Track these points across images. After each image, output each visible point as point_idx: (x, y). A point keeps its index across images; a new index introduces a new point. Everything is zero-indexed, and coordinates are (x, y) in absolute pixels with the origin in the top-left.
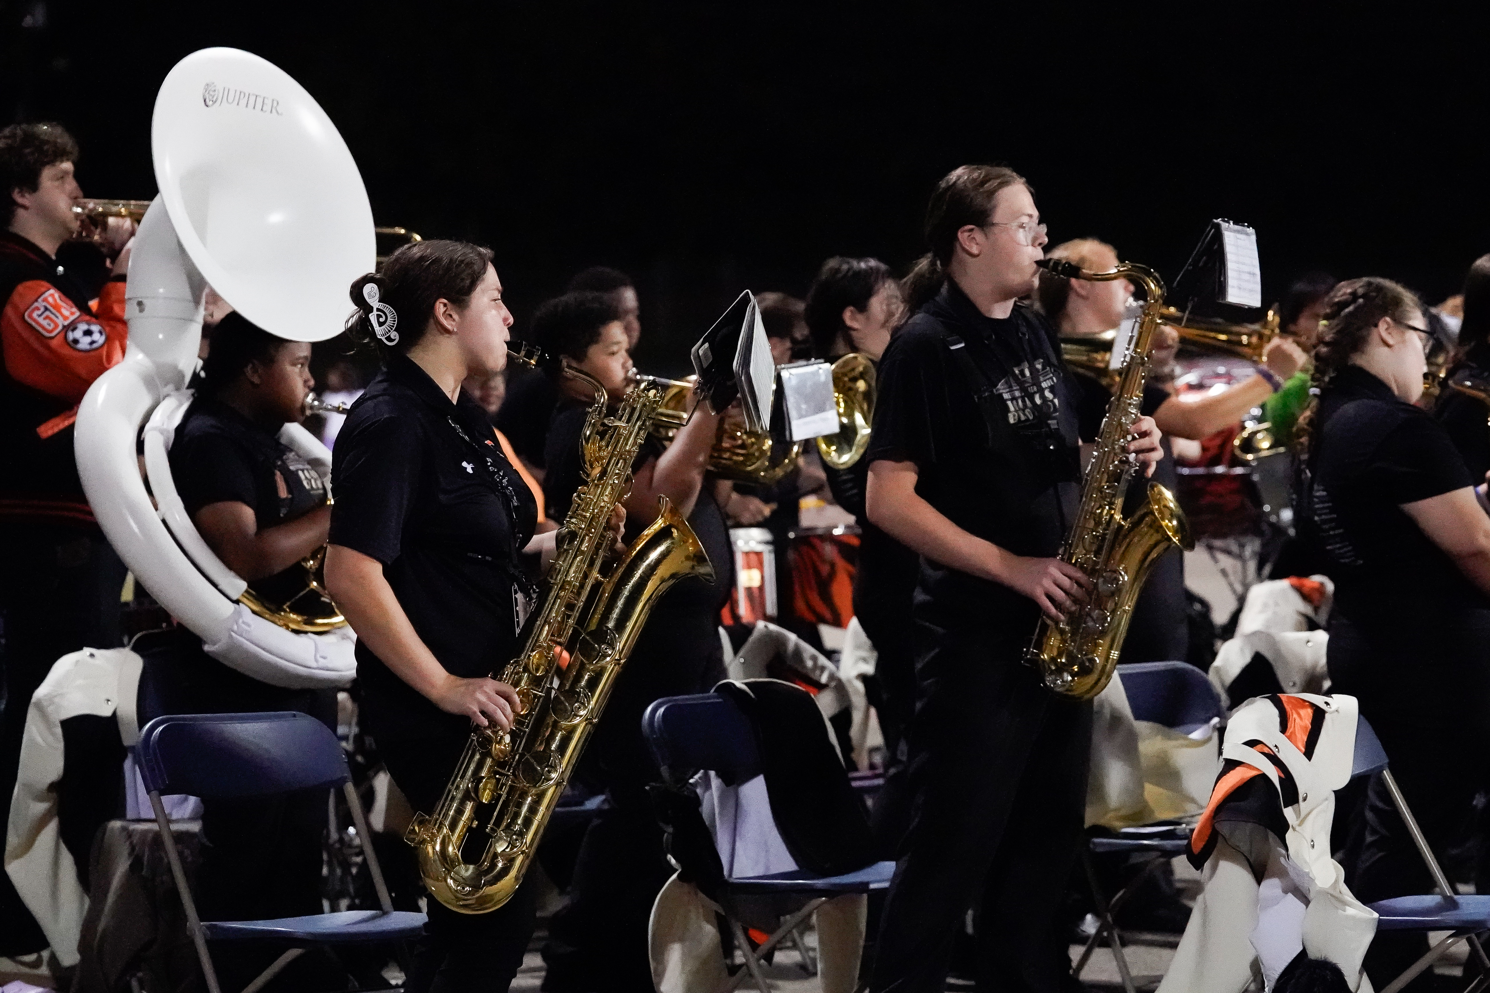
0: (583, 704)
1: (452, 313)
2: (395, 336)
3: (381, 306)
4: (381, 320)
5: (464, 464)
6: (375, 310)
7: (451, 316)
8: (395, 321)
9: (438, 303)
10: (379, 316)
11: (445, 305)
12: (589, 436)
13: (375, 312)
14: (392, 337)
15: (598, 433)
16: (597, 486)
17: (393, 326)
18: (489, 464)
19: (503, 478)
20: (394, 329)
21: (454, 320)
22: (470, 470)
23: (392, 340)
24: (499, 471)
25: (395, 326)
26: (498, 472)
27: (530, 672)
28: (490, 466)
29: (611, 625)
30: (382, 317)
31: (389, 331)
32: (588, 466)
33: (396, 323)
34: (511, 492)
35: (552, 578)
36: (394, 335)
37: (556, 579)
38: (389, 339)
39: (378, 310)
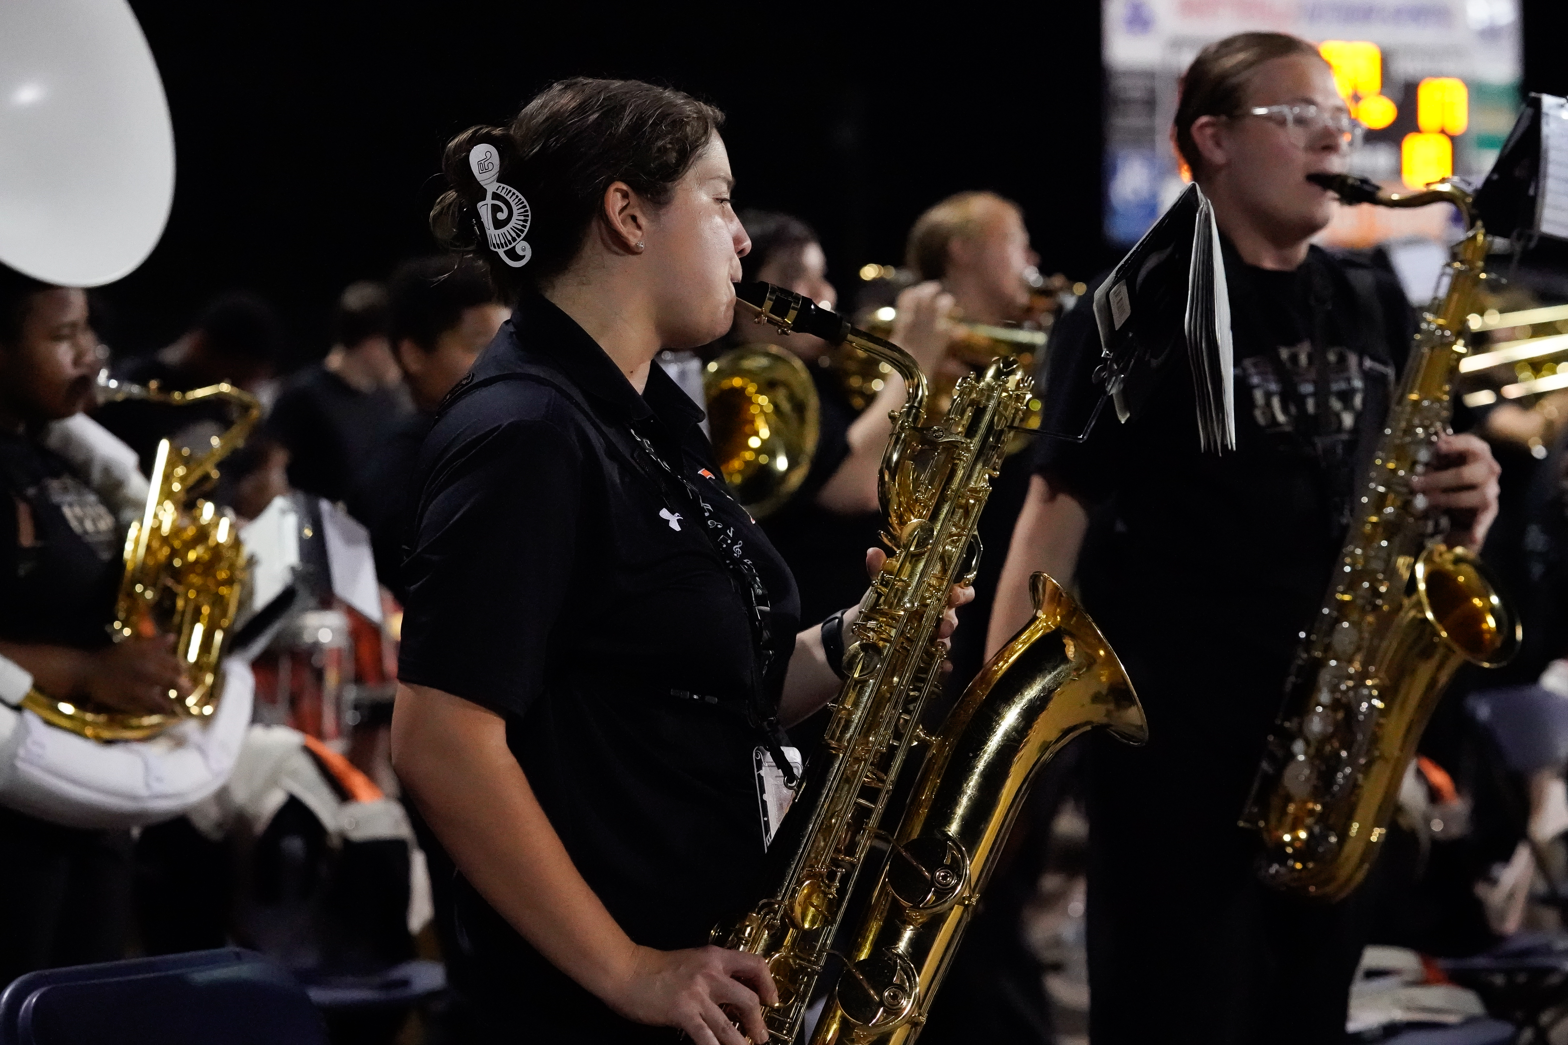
0: (901, 987)
1: (638, 214)
2: (524, 250)
3: (504, 190)
4: (502, 216)
5: (664, 513)
6: (489, 196)
7: (634, 218)
8: (525, 221)
9: (612, 188)
10: (496, 209)
11: (625, 195)
12: (897, 462)
13: (489, 200)
14: (520, 252)
15: (913, 458)
16: (915, 558)
17: (522, 231)
18: (707, 514)
19: (735, 543)
20: (523, 236)
21: (639, 227)
22: (675, 526)
23: (520, 258)
24: (726, 527)
25: (526, 230)
26: (723, 531)
27: (795, 926)
28: (709, 518)
29: (953, 829)
30: (502, 211)
31: (514, 240)
32: (894, 520)
33: (528, 225)
34: (750, 569)
35: (832, 738)
36: (524, 248)
37: (840, 740)
38: (513, 254)
39: (496, 196)
